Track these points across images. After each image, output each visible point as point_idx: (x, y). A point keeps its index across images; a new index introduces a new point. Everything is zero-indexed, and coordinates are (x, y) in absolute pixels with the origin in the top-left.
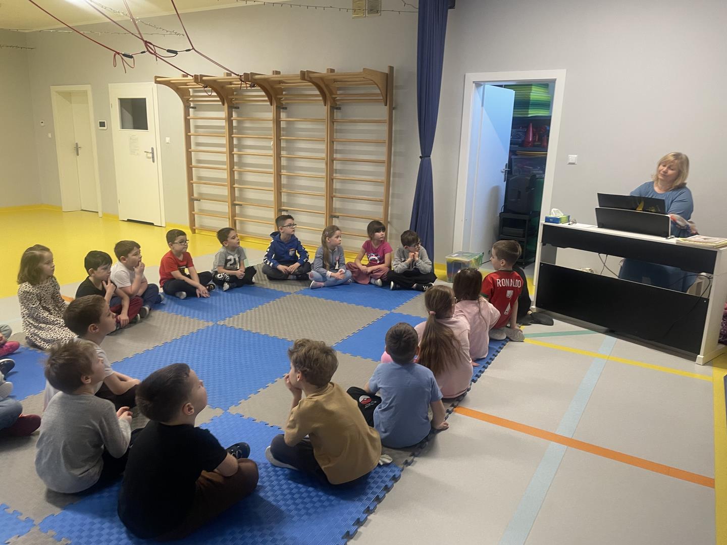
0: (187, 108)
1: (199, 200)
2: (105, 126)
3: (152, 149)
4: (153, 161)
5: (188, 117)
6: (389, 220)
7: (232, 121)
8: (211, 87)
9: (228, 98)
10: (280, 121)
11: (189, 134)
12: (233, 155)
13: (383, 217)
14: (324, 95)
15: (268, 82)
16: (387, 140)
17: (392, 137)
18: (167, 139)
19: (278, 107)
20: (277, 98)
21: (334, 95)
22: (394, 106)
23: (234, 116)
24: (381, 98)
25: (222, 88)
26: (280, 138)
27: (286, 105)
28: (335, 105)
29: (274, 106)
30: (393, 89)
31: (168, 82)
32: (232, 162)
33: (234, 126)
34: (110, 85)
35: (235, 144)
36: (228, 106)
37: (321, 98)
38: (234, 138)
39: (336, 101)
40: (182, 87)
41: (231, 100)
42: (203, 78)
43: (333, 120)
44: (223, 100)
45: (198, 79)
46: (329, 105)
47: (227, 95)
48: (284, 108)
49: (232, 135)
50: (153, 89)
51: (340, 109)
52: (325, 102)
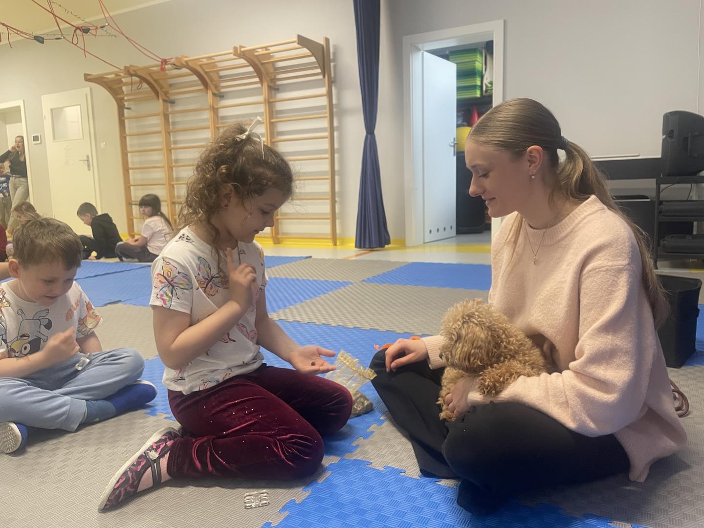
0: (121, 108)
2: (38, 140)
3: (88, 156)
5: (123, 118)
6: (337, 199)
7: (168, 115)
8: (143, 79)
9: (163, 92)
10: (217, 109)
11: (124, 135)
12: (170, 151)
13: (329, 196)
14: (259, 73)
15: (201, 66)
16: (327, 115)
17: (333, 111)
18: (103, 144)
19: (214, 94)
20: (213, 84)
21: (271, 73)
22: (333, 80)
23: (170, 110)
24: (319, 71)
25: (156, 81)
26: (217, 126)
27: (223, 92)
28: (272, 85)
29: (210, 93)
30: (330, 61)
31: (99, 80)
32: (169, 159)
33: (170, 120)
34: (43, 97)
35: (172, 139)
36: (164, 101)
37: (257, 79)
38: (171, 133)
39: (273, 80)
40: (116, 87)
41: (166, 93)
42: (135, 68)
43: (271, 100)
44: (157, 94)
45: (128, 71)
46: (265, 85)
47: (162, 88)
48: (221, 96)
49: (169, 131)
50: (86, 94)
51: (278, 89)
52: (261, 82)
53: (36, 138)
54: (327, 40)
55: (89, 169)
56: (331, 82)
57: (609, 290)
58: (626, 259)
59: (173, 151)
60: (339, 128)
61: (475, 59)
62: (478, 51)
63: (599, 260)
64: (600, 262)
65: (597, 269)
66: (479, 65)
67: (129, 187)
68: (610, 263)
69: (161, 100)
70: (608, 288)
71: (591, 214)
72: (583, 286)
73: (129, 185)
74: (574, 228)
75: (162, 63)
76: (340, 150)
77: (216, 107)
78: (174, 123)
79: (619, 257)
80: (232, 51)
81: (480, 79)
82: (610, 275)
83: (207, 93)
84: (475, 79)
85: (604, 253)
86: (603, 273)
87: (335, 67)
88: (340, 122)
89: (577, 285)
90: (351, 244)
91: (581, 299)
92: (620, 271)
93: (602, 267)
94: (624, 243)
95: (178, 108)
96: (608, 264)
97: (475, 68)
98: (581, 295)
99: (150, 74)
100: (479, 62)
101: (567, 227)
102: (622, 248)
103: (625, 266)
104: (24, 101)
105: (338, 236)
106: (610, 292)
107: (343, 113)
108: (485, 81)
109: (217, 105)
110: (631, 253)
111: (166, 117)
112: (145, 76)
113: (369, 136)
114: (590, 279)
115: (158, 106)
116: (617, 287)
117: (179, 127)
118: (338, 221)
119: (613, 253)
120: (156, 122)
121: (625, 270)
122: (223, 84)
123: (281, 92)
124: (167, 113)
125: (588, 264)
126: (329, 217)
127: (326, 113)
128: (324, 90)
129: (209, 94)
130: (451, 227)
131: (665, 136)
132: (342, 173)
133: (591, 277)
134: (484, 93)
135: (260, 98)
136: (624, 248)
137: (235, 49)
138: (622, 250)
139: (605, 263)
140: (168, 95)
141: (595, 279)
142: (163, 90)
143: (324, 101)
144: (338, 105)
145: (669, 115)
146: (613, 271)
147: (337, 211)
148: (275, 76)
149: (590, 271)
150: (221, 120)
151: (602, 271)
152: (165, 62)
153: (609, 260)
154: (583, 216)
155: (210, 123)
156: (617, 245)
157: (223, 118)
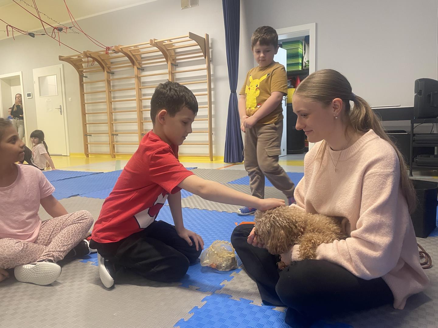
0: (81, 77)
2: (31, 96)
3: (61, 106)
6: (213, 132)
7: (110, 82)
8: (95, 59)
9: (107, 67)
10: (140, 77)
11: (83, 93)
12: (111, 103)
13: (208, 131)
14: (165, 55)
15: (130, 51)
16: (207, 81)
17: (211, 79)
18: (70, 99)
19: (138, 68)
20: (137, 62)
21: (173, 56)
22: (211, 60)
23: (111, 78)
24: (202, 54)
25: (103, 60)
26: (140, 87)
27: (143, 67)
28: (173, 63)
29: (135, 67)
30: (209, 48)
31: (68, 60)
32: (110, 108)
33: (111, 84)
34: (33, 70)
35: (112, 96)
36: (107, 72)
37: (164, 59)
38: (112, 92)
39: (175, 60)
40: (78, 64)
41: (109, 68)
42: (89, 53)
43: (173, 72)
44: (103, 68)
45: (86, 54)
46: (169, 63)
47: (106, 64)
48: (143, 70)
49: (110, 90)
50: (60, 68)
51: (177, 65)
52: (167, 61)
53: (29, 95)
54: (207, 36)
55: (61, 114)
56: (210, 61)
57: (381, 187)
58: (392, 168)
59: (112, 103)
60: (214, 89)
61: (298, 47)
62: (300, 42)
63: (375, 168)
64: (376, 169)
65: (373, 174)
66: (300, 50)
67: (86, 125)
68: (382, 171)
69: (105, 72)
70: (380, 186)
71: (370, 141)
72: (364, 184)
73: (85, 123)
74: (359, 149)
75: (107, 49)
76: (215, 103)
77: (139, 76)
78: (113, 86)
79: (388, 166)
80: (149, 42)
81: (301, 59)
82: (382, 178)
83: (134, 68)
84: (298, 59)
85: (379, 164)
86: (377, 176)
87: (212, 52)
88: (215, 85)
89: (361, 183)
90: (221, 160)
91: (363, 192)
92: (388, 176)
93: (377, 172)
94: (391, 158)
95: (116, 77)
96: (381, 171)
97: (298, 52)
98: (363, 189)
99: (99, 56)
100: (300, 48)
101: (355, 149)
102: (390, 161)
103: (391, 172)
104: (22, 72)
105: (213, 155)
106: (381, 188)
107: (217, 80)
108: (304, 60)
109: (140, 75)
110: (395, 164)
111: (109, 82)
112: (96, 58)
113: (233, 93)
114: (369, 180)
115: (104, 75)
116: (385, 185)
117: (116, 88)
118: (213, 146)
119: (384, 164)
120: (102, 85)
121: (391, 175)
122: (143, 62)
123: (179, 67)
124: (110, 80)
125: (369, 170)
126: (208, 143)
127: (206, 80)
128: (205, 66)
129: (135, 69)
130: (284, 150)
131: (416, 94)
132: (216, 116)
133: (369, 178)
134: (304, 67)
135: (167, 71)
136: (391, 161)
137: (151, 41)
138: (390, 162)
139: (379, 170)
140: (110, 69)
141: (372, 180)
142: (107, 66)
143: (205, 73)
144: (214, 75)
145: (418, 81)
146: (383, 175)
147: (213, 140)
148: (175, 58)
149: (369, 175)
150: (142, 84)
151: (376, 175)
152: (108, 49)
153: (382, 168)
154: (365, 142)
155: (136, 86)
156: (387, 159)
157: (144, 83)
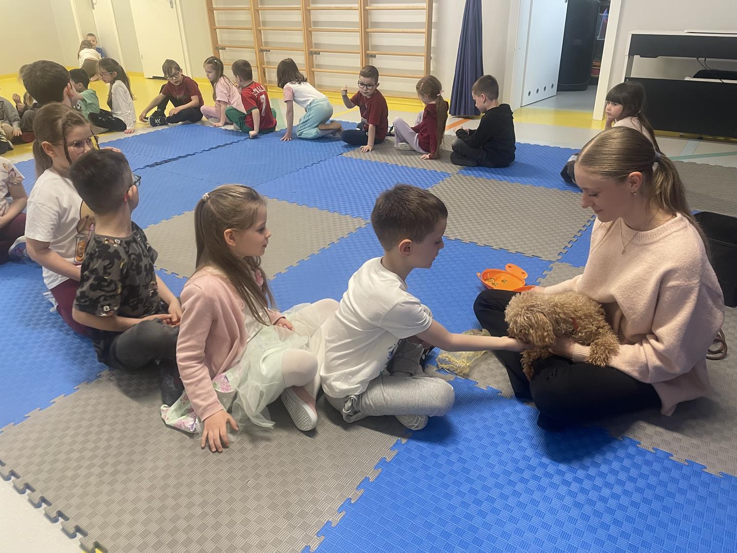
1: (225, 49)
4: (172, 7)
13: (424, 53)
67: (215, 30)
73: (215, 27)
130: (553, 85)
132: (439, 24)
147: (432, 69)
